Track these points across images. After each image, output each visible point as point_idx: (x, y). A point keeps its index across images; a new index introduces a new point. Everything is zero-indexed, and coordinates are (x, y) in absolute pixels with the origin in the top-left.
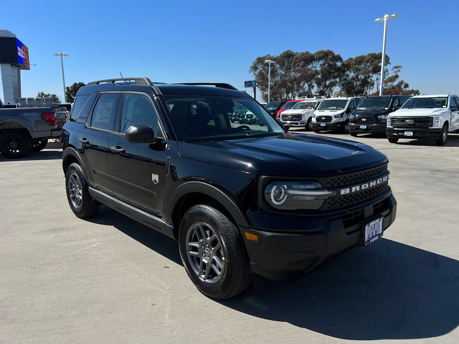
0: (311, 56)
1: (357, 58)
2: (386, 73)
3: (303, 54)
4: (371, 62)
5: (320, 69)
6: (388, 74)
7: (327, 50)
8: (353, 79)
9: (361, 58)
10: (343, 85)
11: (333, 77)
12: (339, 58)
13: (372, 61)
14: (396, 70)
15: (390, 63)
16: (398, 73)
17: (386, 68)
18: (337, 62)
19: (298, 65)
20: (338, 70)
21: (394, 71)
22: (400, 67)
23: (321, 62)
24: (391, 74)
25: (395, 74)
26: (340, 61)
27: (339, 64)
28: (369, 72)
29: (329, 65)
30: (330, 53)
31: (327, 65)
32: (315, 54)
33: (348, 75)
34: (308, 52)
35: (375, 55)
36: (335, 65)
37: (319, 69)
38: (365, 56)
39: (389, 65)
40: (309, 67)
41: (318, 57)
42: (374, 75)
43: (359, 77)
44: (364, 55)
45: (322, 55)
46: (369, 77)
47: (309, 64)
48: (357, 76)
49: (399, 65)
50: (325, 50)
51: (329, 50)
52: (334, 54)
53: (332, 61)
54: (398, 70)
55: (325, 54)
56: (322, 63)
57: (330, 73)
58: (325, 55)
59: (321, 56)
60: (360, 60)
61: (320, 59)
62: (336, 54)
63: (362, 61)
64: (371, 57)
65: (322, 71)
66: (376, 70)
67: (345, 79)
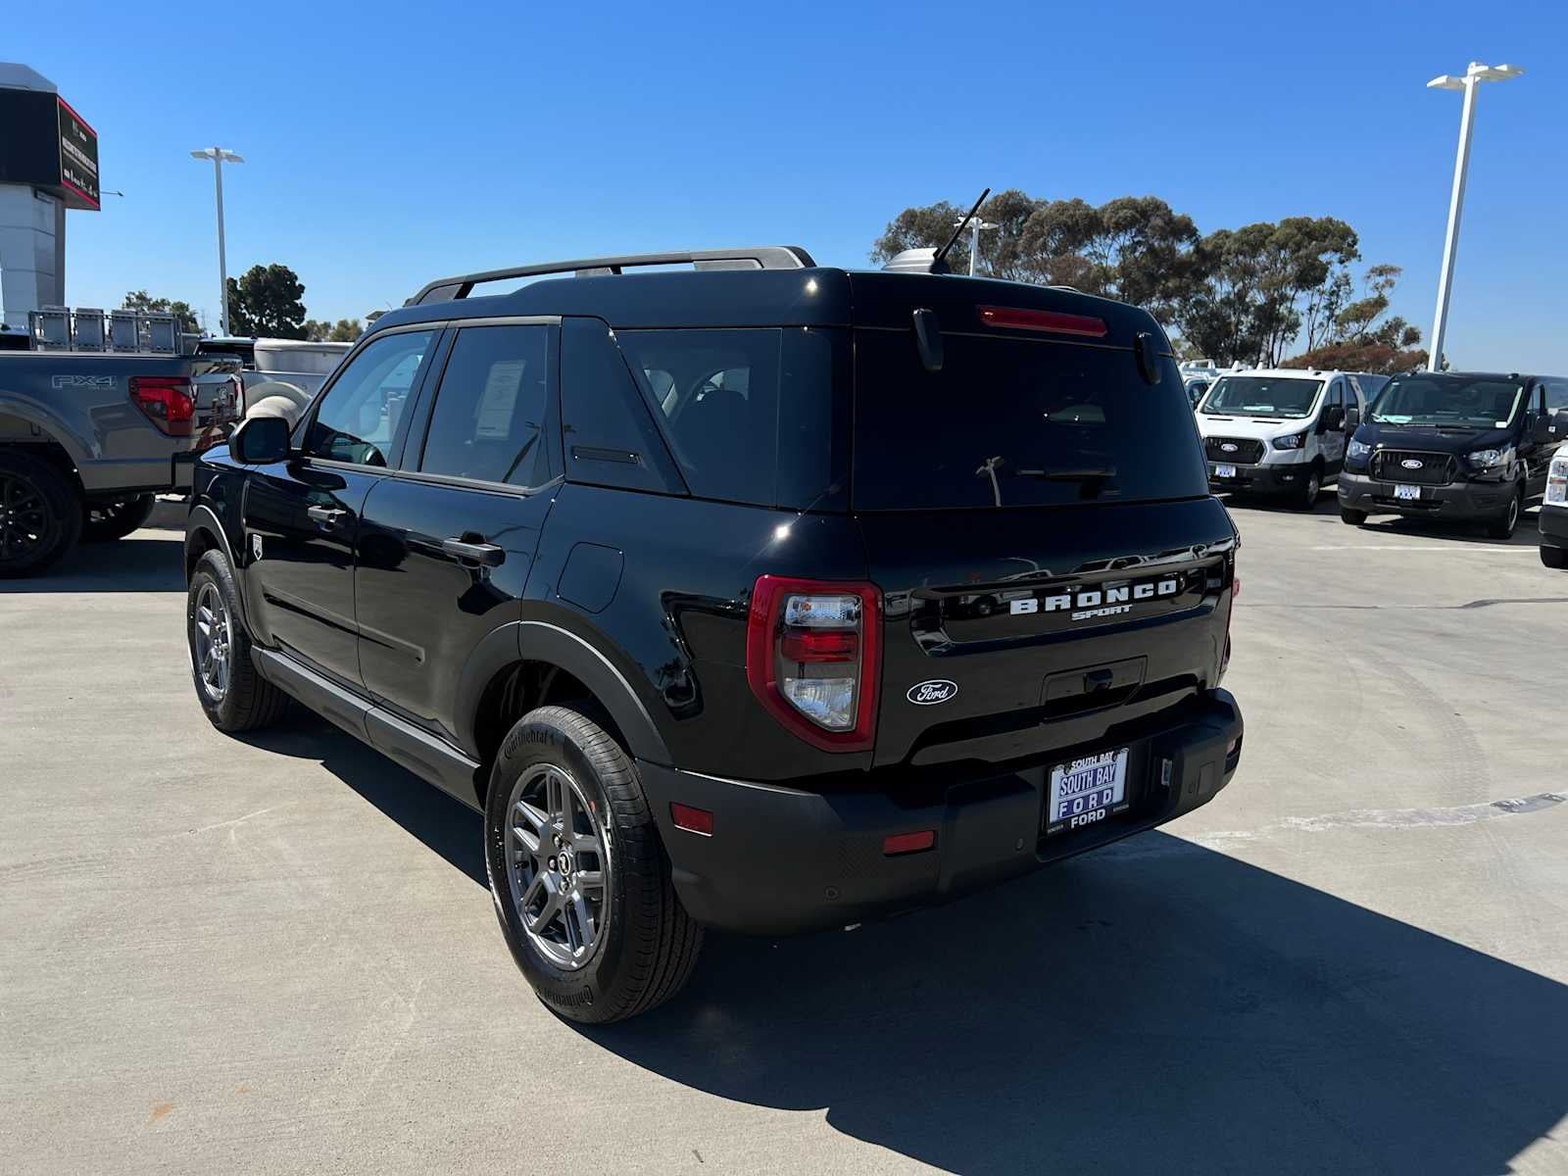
0: (1091, 218)
1: (1244, 231)
2: (1342, 288)
3: (1062, 208)
4: (1294, 246)
5: (1117, 264)
6: (1351, 291)
7: (1148, 198)
8: (1226, 302)
9: (1260, 231)
10: (1191, 322)
11: (1162, 292)
12: (1185, 229)
13: (1299, 246)
14: (1381, 280)
15: (1360, 256)
16: (1387, 293)
17: (1346, 271)
18: (1180, 241)
19: (1044, 247)
20: (1180, 268)
21: (1371, 284)
22: (1392, 270)
23: (1122, 238)
24: (1361, 293)
25: (1375, 295)
26: (1190, 237)
27: (1184, 248)
28: (1284, 281)
29: (1151, 250)
30: (1157, 207)
31: (1142, 249)
32: (1104, 210)
33: (1210, 290)
34: (1078, 203)
35: (1307, 226)
36: (1172, 251)
37: (1113, 261)
38: (1273, 224)
39: (1354, 260)
40: (1083, 253)
41: (1113, 220)
42: (1300, 294)
43: (1247, 300)
44: (1268, 222)
45: (1128, 213)
46: (1284, 298)
47: (1080, 244)
48: (1241, 296)
49: (1395, 265)
50: (1139, 198)
51: (1153, 199)
52: (1170, 211)
53: (1164, 238)
54: (1387, 282)
55: (1137, 212)
56: (1127, 243)
57: (1153, 279)
58: (1140, 216)
59: (1125, 219)
60: (1256, 240)
61: (1121, 227)
62: (1177, 213)
63: (1262, 244)
64: (1296, 231)
65: (1124, 270)
66: (1310, 276)
67: (1199, 304)
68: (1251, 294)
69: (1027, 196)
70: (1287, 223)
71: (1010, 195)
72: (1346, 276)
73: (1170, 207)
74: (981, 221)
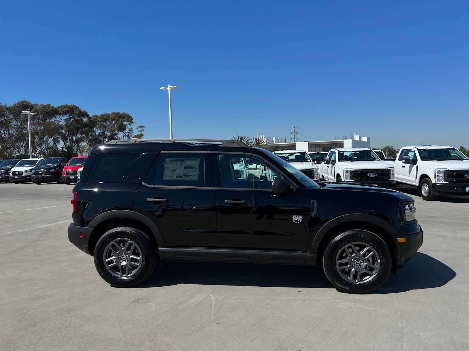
0: (54, 110)
1: (102, 115)
2: (131, 131)
3: (44, 107)
4: (116, 120)
5: (64, 124)
6: (133, 132)
7: (72, 105)
8: (99, 135)
9: (106, 115)
10: (90, 141)
11: (80, 132)
12: (85, 114)
13: (118, 120)
14: (141, 129)
15: (134, 123)
16: (143, 132)
17: (131, 127)
18: (84, 118)
19: (39, 118)
20: (86, 125)
21: (138, 130)
22: (143, 127)
23: (65, 116)
24: (136, 132)
25: (140, 133)
26: (87, 117)
27: (85, 120)
28: (115, 129)
29: (75, 119)
30: (76, 108)
31: (72, 120)
32: (59, 108)
33: (94, 132)
34: (49, 105)
35: (119, 115)
36: (82, 121)
37: (63, 123)
38: (109, 114)
39: (133, 124)
40: (52, 120)
41: (62, 111)
42: (120, 133)
43: (105, 134)
44: (108, 113)
45: (67, 109)
46: (116, 134)
47: (51, 118)
48: (103, 133)
49: (143, 125)
50: (70, 105)
51: (74, 105)
52: (80, 109)
53: (79, 117)
54: (142, 129)
55: (69, 109)
56: (67, 118)
57: (77, 129)
58: (71, 110)
59: (66, 111)
60: (105, 118)
61: (65, 113)
62: (82, 110)
63: (108, 119)
64: (116, 116)
65: (67, 126)
66: (122, 128)
67: (91, 135)
68: (106, 133)
69: (31, 102)
70: (113, 113)
71: (24, 102)
72: (131, 128)
73: (80, 108)
74: (30, 112)
